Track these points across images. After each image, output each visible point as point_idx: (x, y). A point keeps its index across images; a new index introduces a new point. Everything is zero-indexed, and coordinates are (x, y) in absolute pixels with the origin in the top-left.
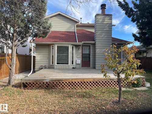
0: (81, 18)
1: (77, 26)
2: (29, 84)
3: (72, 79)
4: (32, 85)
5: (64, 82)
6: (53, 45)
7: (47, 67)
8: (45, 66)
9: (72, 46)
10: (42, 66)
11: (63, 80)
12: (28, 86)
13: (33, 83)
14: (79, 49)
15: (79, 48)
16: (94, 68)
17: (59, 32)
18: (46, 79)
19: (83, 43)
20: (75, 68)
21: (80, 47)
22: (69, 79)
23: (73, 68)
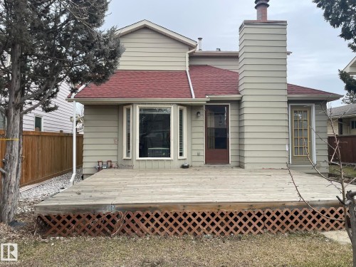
0: (200, 39)
1: (192, 57)
2: (57, 220)
3: (185, 205)
4: (64, 222)
5: (159, 213)
6: (128, 107)
7: (114, 165)
8: (109, 163)
9: (179, 107)
10: (101, 164)
11: (156, 208)
12: (52, 225)
13: (69, 218)
14: (197, 117)
15: (198, 113)
16: (240, 165)
17: (144, 73)
18: (106, 205)
19: (209, 100)
20: (187, 167)
21: (201, 111)
22: (175, 205)
23: (183, 167)
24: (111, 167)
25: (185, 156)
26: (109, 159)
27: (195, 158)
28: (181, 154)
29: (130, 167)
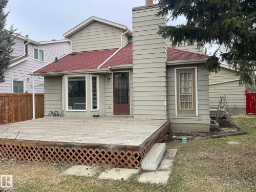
8: (56, 113)
14: (108, 81)
21: (110, 77)
23: (95, 116)
24: (58, 115)
25: (98, 109)
26: (56, 110)
27: (108, 110)
28: (95, 107)
29: (62, 115)
